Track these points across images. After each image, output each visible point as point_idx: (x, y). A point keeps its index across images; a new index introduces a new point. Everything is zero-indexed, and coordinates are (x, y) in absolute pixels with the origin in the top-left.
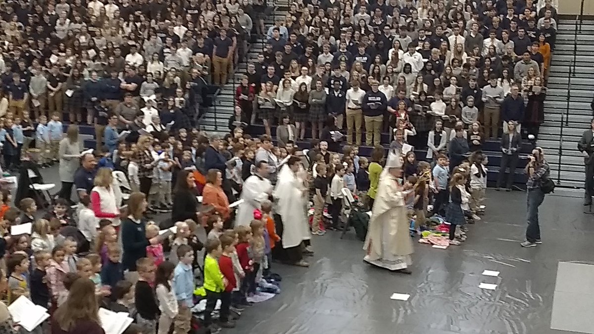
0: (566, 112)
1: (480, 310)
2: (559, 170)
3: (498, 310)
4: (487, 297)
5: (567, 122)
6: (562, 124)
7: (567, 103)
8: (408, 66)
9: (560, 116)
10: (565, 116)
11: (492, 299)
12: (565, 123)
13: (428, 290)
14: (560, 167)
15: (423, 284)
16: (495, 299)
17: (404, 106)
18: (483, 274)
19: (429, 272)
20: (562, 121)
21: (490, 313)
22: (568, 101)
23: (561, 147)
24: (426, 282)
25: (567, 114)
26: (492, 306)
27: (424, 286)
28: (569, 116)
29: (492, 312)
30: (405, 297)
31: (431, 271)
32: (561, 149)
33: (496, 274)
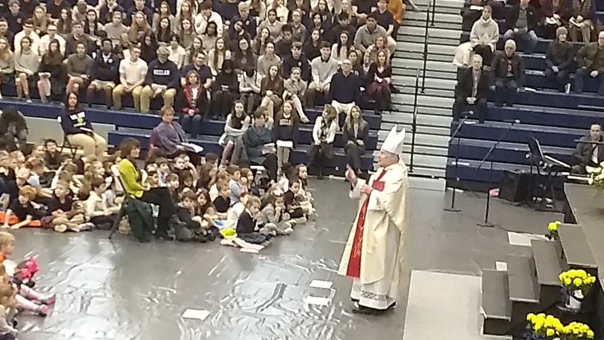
0: (422, 75)
1: (307, 331)
2: (412, 153)
3: (332, 331)
4: (316, 314)
5: (423, 88)
6: (417, 90)
7: (423, 62)
8: (212, 25)
9: (415, 79)
10: (421, 80)
11: (324, 317)
12: (420, 90)
13: (235, 305)
14: (413, 148)
15: (227, 298)
16: (327, 318)
17: (196, 79)
18: (311, 285)
19: (237, 283)
20: (417, 87)
21: (320, 334)
22: (425, 60)
23: (414, 121)
24: (231, 295)
25: (424, 77)
26: (323, 326)
27: (229, 300)
28: (426, 80)
29: (323, 333)
30: (202, 314)
31: (238, 281)
32: (414, 125)
33: (327, 285)
